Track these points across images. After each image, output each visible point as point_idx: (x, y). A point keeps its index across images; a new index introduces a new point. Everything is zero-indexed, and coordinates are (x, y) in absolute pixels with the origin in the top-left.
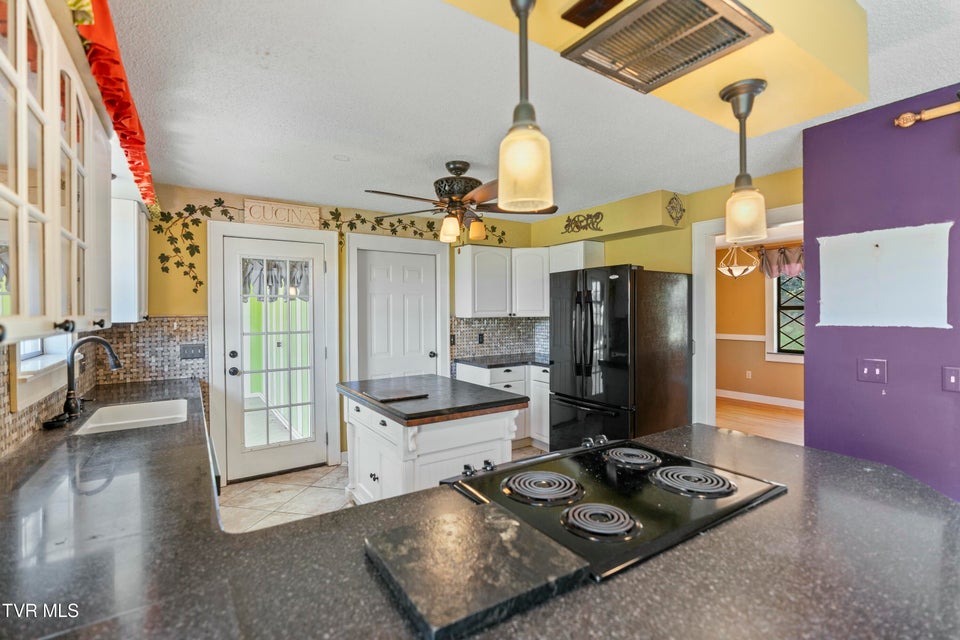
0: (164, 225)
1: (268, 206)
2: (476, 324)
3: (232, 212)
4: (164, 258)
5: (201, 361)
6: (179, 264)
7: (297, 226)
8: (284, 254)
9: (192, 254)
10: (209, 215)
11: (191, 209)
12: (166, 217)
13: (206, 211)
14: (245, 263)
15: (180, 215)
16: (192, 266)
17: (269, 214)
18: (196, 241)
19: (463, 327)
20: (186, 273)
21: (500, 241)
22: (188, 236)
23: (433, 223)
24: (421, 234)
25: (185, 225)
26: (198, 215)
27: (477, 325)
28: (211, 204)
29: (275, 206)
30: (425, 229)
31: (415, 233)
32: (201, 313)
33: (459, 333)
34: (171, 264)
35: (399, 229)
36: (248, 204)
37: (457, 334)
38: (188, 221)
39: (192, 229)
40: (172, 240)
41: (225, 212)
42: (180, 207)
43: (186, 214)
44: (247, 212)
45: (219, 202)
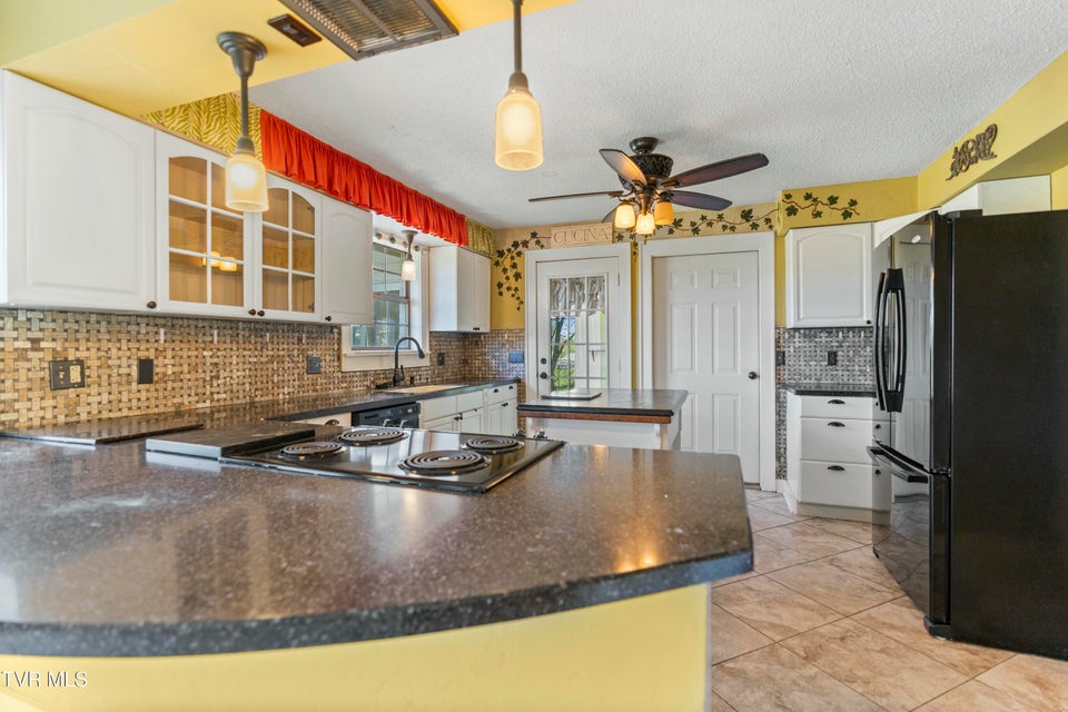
0: (500, 260)
1: (568, 230)
2: (823, 337)
3: (543, 241)
4: (500, 285)
5: (522, 365)
6: (509, 289)
7: (592, 244)
8: (583, 271)
9: (517, 280)
10: (527, 247)
11: (516, 245)
12: (501, 254)
13: (525, 244)
14: (554, 283)
15: (509, 250)
16: (516, 289)
17: (569, 238)
18: (519, 270)
19: (798, 341)
20: (513, 296)
21: (847, 215)
22: (514, 266)
23: (750, 211)
24: (733, 229)
25: (513, 258)
26: (520, 248)
27: (824, 339)
28: (528, 237)
29: (574, 228)
30: (739, 220)
31: (724, 227)
32: (521, 327)
33: (792, 349)
34: (504, 289)
35: (703, 227)
36: (554, 231)
37: (790, 351)
38: (514, 254)
39: (517, 260)
40: (505, 270)
41: (538, 242)
42: (509, 244)
43: (513, 249)
44: (552, 239)
45: (534, 235)
